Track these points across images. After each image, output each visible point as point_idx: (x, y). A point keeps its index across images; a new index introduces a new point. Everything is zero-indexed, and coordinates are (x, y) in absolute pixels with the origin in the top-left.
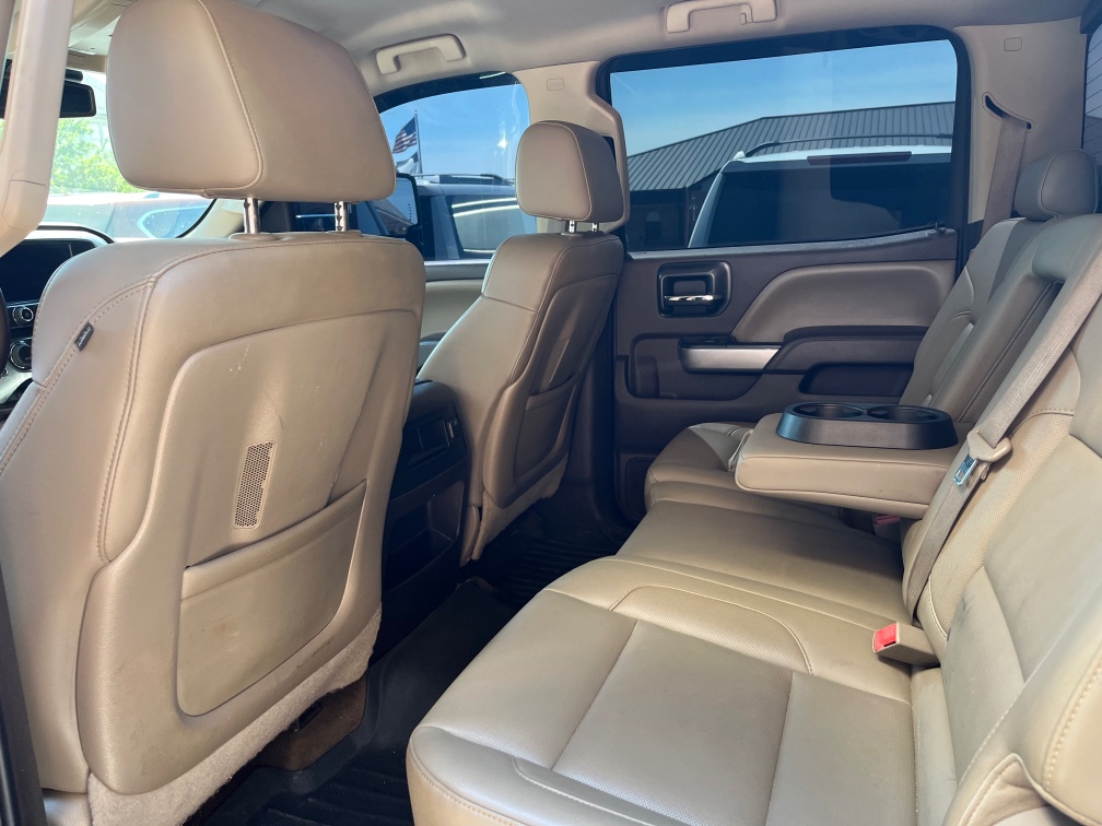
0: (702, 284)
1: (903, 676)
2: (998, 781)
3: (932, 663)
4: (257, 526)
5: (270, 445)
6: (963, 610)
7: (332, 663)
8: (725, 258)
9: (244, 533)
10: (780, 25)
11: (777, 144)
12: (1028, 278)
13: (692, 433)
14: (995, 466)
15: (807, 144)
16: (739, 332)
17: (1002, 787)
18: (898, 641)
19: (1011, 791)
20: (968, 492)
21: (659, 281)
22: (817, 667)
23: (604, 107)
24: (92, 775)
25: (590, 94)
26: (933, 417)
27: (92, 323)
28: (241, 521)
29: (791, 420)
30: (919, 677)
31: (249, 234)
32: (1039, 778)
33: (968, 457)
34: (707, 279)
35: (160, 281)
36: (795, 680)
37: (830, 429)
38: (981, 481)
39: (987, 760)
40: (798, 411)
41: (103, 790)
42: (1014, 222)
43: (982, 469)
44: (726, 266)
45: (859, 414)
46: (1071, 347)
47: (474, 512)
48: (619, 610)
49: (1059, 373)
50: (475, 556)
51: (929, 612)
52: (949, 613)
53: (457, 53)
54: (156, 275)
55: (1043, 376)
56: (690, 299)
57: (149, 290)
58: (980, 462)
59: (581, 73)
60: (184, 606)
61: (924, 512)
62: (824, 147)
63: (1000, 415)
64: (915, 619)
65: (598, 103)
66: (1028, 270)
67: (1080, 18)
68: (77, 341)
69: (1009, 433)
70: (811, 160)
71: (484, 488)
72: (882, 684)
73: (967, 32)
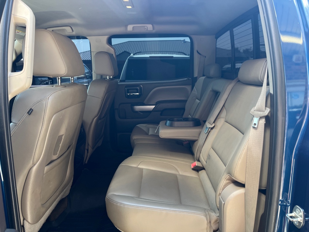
0: (136, 90)
1: (197, 173)
2: (225, 180)
3: (203, 168)
4: (57, 155)
5: (63, 135)
6: (209, 157)
7: (64, 190)
8: (141, 84)
9: (55, 157)
10: (154, 31)
11: (141, 52)
12: (211, 91)
13: (137, 127)
14: (212, 128)
15: (148, 53)
16: (145, 102)
17: (226, 181)
18: (196, 165)
19: (228, 181)
20: (207, 134)
21: (125, 90)
22: (181, 173)
23: (110, 46)
24: (25, 220)
25: (107, 44)
26: (196, 120)
27: (32, 108)
28: (55, 154)
29: (168, 122)
30: (200, 172)
31: (59, 86)
32: (233, 176)
33: (207, 127)
34: (137, 89)
35: (49, 98)
36: (178, 176)
37: (176, 123)
38: (210, 132)
39: (223, 177)
40: (169, 120)
41: (27, 223)
42: (204, 77)
43: (210, 129)
44: (142, 86)
45: (181, 120)
46: (224, 106)
47: (86, 151)
48: (138, 167)
49: (222, 110)
50: (86, 162)
51: (202, 159)
52: (206, 158)
53: (71, 30)
54: (48, 97)
55: (219, 111)
56: (131, 94)
57: (47, 100)
58: (209, 128)
59: (105, 38)
60: (44, 176)
61: (198, 139)
62: (153, 54)
63: (212, 119)
64: (199, 161)
65: (109, 45)
66: (211, 89)
67: (215, 36)
68: (28, 113)
69: (214, 122)
70: (150, 57)
71: (88, 144)
72: (193, 174)
73: (193, 36)
